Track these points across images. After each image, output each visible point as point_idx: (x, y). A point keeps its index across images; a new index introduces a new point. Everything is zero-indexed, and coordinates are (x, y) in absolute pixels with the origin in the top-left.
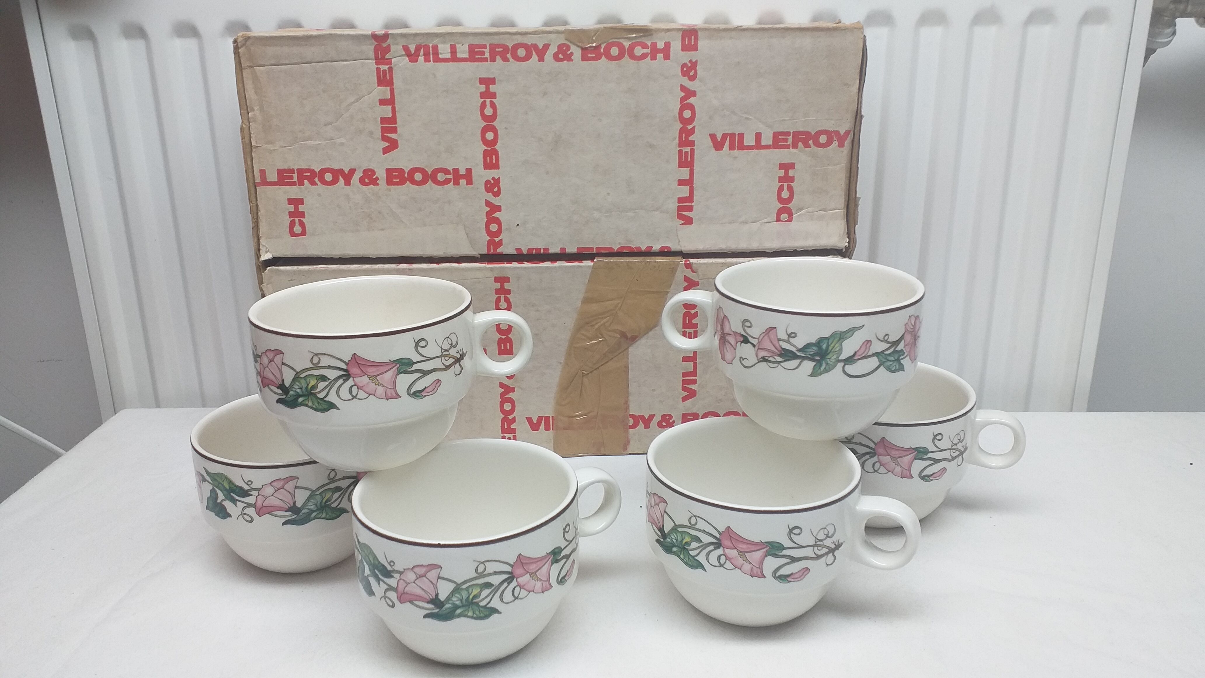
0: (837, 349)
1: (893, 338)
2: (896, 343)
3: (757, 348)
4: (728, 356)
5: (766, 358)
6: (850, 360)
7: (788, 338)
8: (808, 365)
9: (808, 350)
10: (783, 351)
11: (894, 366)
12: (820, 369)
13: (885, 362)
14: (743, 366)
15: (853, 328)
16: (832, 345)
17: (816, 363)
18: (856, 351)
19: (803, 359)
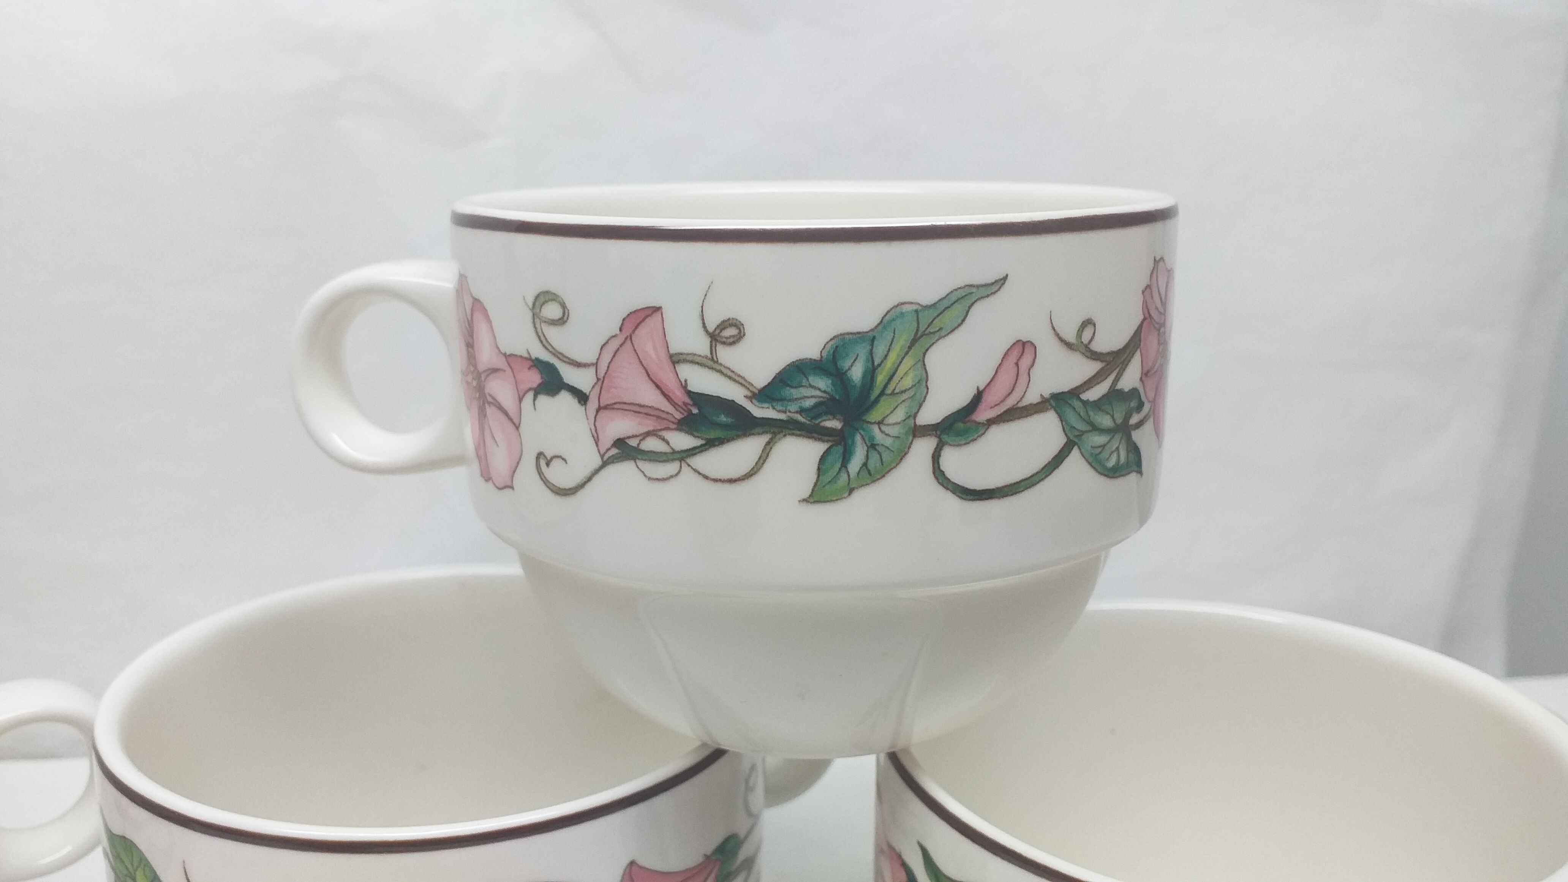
0: (908, 382)
1: (1108, 337)
2: (1118, 360)
3: (593, 404)
4: (500, 462)
5: (633, 443)
6: (960, 426)
7: (712, 348)
8: (799, 457)
9: (795, 393)
10: (695, 404)
11: (1112, 452)
12: (846, 467)
13: (1083, 433)
14: (552, 491)
15: (967, 290)
16: (889, 364)
17: (830, 444)
18: (981, 388)
19: (775, 434)
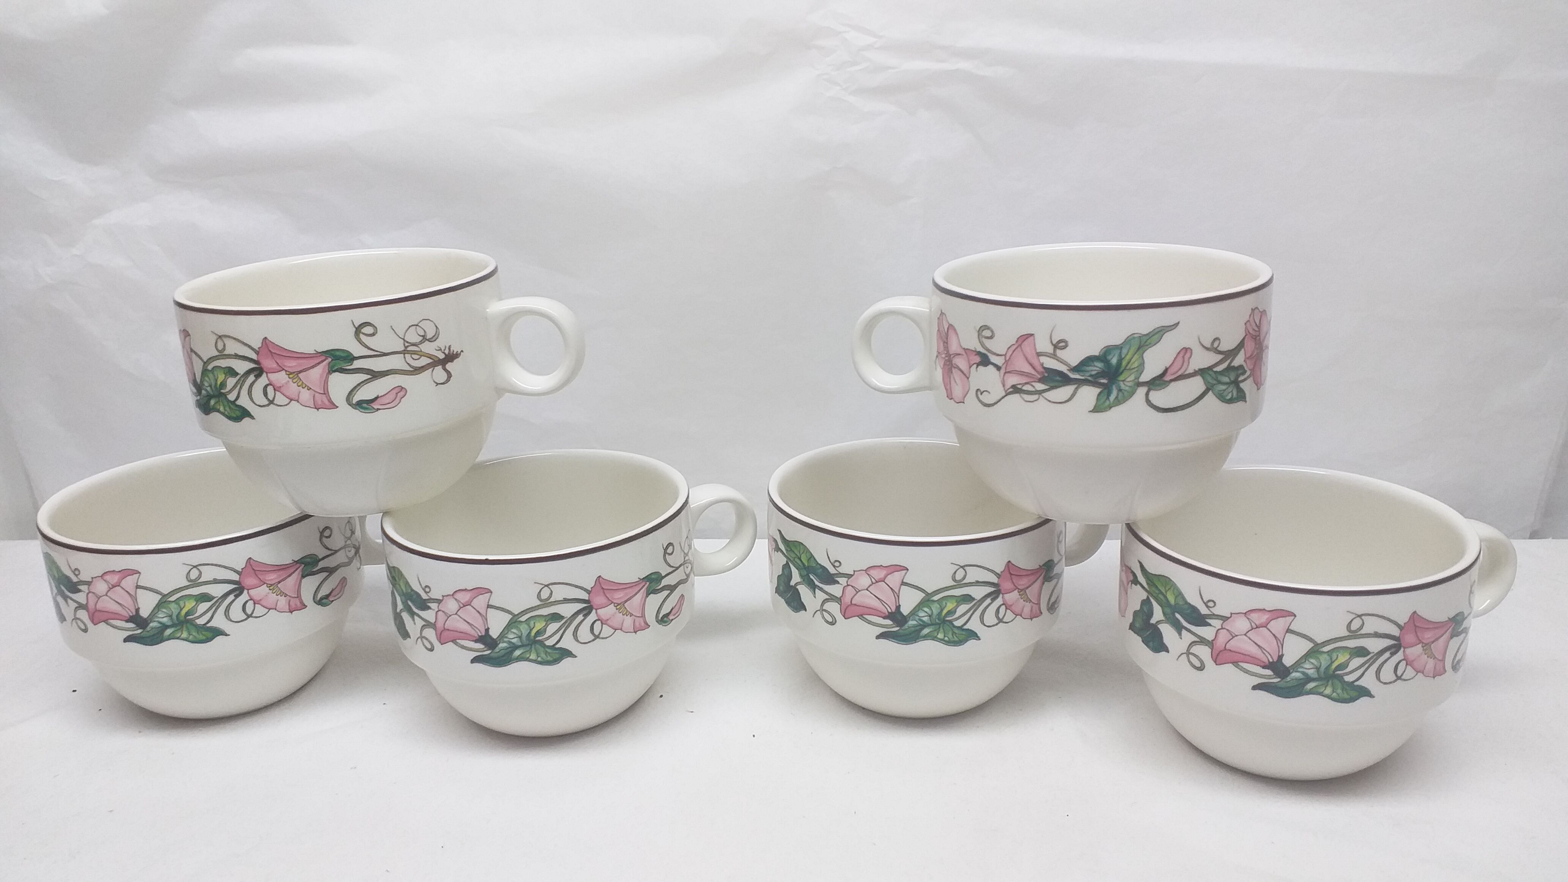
0: (1136, 365)
1: (1227, 345)
2: (1232, 353)
3: (1003, 371)
4: (957, 391)
5: (1019, 386)
6: (1158, 382)
7: (1054, 351)
8: (1089, 394)
9: (1088, 369)
10: (1046, 372)
11: (1229, 393)
12: (1109, 399)
13: (1215, 384)
14: (983, 405)
15: (1162, 328)
16: (1128, 357)
17: (1101, 389)
18: (1168, 367)
19: (1079, 385)
